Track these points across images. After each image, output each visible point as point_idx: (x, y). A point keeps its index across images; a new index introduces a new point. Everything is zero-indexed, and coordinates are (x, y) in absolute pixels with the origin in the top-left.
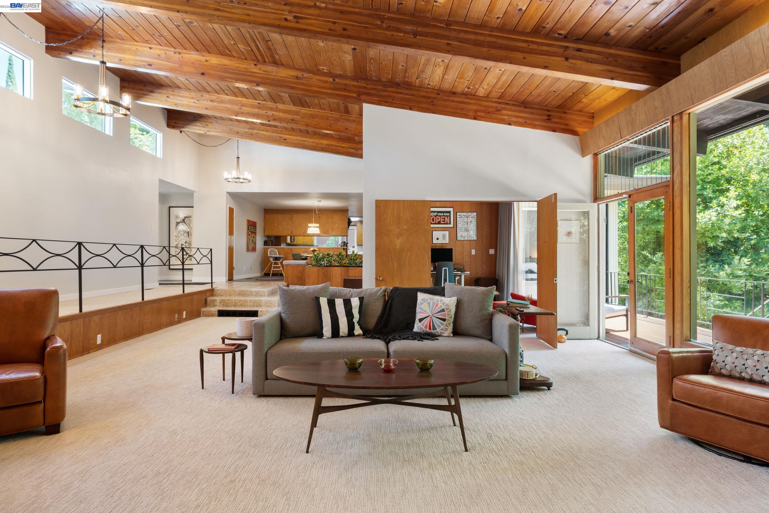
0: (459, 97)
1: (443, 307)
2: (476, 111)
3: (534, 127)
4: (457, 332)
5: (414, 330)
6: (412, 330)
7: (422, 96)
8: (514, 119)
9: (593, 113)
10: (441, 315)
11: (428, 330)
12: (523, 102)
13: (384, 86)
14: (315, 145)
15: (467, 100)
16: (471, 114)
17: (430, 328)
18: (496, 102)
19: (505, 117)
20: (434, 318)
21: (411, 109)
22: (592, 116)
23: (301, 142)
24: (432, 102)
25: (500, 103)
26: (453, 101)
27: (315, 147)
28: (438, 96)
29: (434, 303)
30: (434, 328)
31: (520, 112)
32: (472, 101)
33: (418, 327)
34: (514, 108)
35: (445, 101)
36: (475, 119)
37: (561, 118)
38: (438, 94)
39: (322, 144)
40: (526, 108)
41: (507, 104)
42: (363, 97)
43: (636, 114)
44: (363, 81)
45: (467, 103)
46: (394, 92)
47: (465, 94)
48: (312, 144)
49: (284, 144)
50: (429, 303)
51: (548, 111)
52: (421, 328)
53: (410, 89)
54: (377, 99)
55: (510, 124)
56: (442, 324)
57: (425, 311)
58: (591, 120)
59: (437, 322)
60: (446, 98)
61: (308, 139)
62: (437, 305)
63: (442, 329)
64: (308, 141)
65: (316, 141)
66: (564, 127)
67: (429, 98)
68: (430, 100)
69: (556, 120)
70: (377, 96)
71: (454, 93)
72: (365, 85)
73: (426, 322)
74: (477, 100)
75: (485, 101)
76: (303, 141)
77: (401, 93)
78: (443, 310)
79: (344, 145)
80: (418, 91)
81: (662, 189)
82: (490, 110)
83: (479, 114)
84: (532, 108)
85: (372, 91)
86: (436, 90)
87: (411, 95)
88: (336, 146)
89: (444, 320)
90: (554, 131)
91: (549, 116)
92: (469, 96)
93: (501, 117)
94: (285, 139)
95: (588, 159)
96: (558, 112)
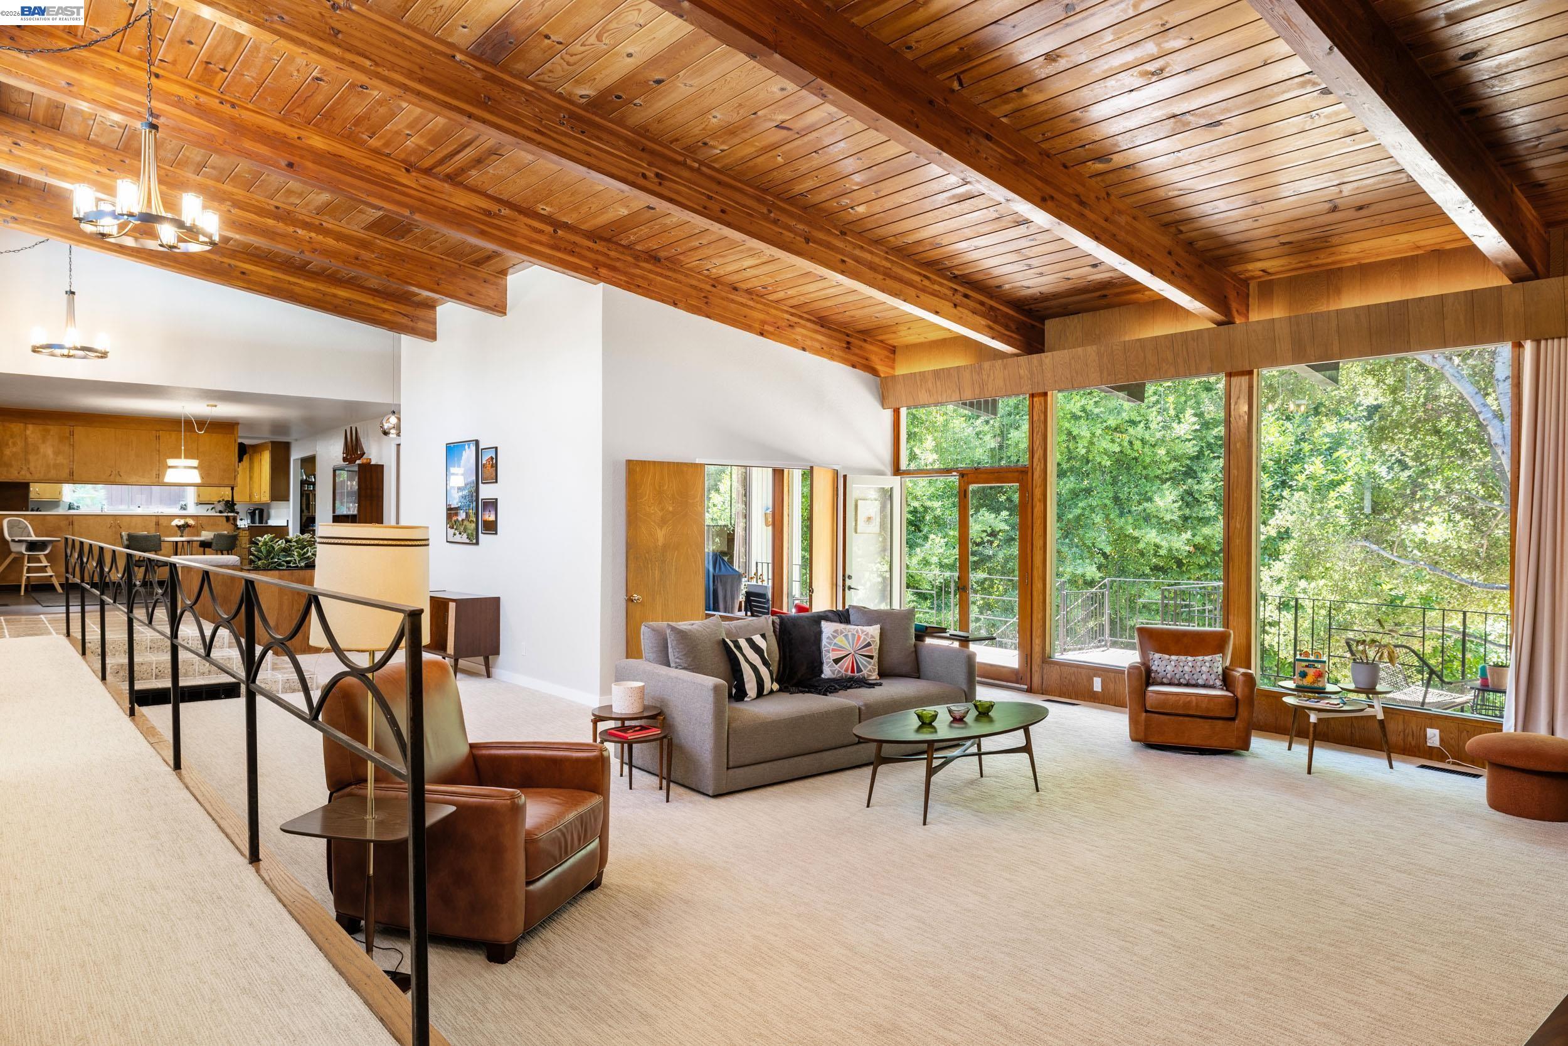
0: (741, 296)
1: (869, 640)
2: (764, 322)
3: (832, 357)
4: (883, 674)
5: (823, 676)
6: (820, 676)
7: (692, 286)
8: (809, 343)
9: (894, 347)
10: (867, 651)
11: (849, 673)
12: (819, 318)
13: (637, 258)
14: (318, 296)
15: (751, 303)
16: (757, 325)
17: (853, 671)
18: (787, 312)
19: (798, 338)
20: (857, 656)
21: (675, 304)
22: (893, 350)
23: (286, 286)
24: (705, 297)
25: (792, 314)
26: (733, 301)
27: (318, 300)
28: (713, 289)
29: (853, 634)
30: (859, 670)
31: (816, 332)
32: (759, 306)
33: (828, 672)
34: (809, 324)
35: (723, 299)
36: (762, 334)
37: (861, 348)
38: (714, 286)
39: (335, 296)
40: (822, 326)
41: (801, 317)
42: (603, 271)
43: (989, 376)
44: (603, 243)
45: (751, 308)
46: (650, 271)
47: (749, 292)
48: (312, 294)
49: (241, 284)
50: (846, 636)
51: (848, 335)
52: (839, 672)
53: (674, 271)
54: (625, 279)
55: (804, 349)
56: (869, 663)
57: (841, 647)
58: (892, 356)
59: (862, 661)
60: (724, 294)
61: (300, 281)
62: (859, 637)
63: (870, 671)
64: (300, 286)
65: (321, 288)
66: (864, 362)
67: (701, 290)
68: (703, 295)
69: (857, 351)
70: (625, 274)
71: (735, 289)
72: (605, 250)
73: (846, 662)
74: (765, 304)
75: (775, 308)
76: (289, 283)
77: (661, 275)
78: (869, 645)
79: (385, 306)
80: (686, 276)
81: (1016, 474)
82: (780, 323)
83: (766, 327)
84: (829, 328)
85: (618, 264)
86: (712, 279)
87: (676, 281)
88: (369, 305)
89: (871, 657)
90: (854, 366)
91: (848, 343)
92: (754, 297)
93: (794, 336)
95: (888, 414)
96: (860, 339)
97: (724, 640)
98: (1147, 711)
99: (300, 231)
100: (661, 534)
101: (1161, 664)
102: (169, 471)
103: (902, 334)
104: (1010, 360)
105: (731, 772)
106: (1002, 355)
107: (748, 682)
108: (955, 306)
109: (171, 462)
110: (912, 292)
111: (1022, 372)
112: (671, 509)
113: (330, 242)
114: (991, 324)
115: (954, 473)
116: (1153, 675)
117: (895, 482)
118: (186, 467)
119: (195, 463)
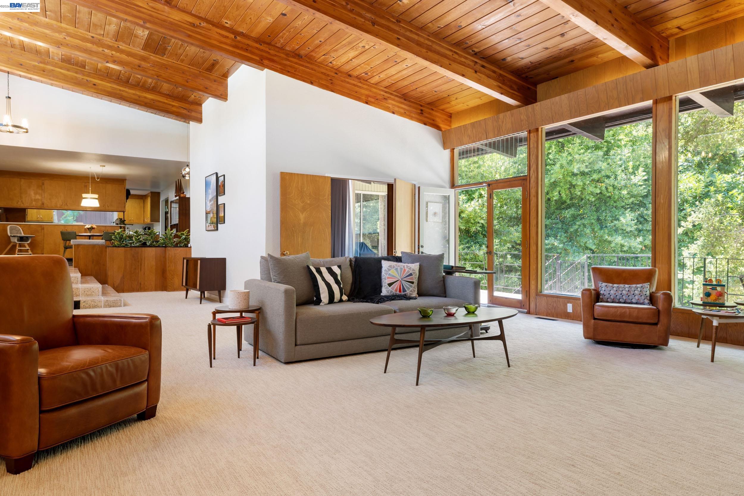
0: (353, 80)
1: (411, 272)
2: (368, 96)
3: (411, 118)
4: (421, 294)
5: (382, 294)
6: (380, 294)
7: (322, 73)
8: (396, 109)
9: (451, 114)
10: (409, 279)
11: (398, 292)
12: (403, 95)
13: (287, 55)
14: (137, 98)
15: (360, 84)
16: (363, 98)
17: (400, 291)
18: (383, 91)
19: (390, 106)
20: (403, 281)
21: (312, 83)
22: (450, 116)
23: (118, 92)
24: (331, 80)
25: (386, 92)
26: (348, 83)
27: (136, 100)
28: (336, 75)
29: (401, 269)
30: (404, 291)
31: (401, 103)
32: (365, 86)
33: (385, 291)
34: (396, 98)
35: (342, 81)
36: (367, 103)
37: (430, 113)
38: (337, 74)
39: (145, 98)
40: (405, 100)
41: (391, 94)
42: (266, 62)
44: (265, 45)
45: (360, 87)
46: (296, 63)
47: (358, 78)
48: (134, 97)
50: (396, 269)
51: (421, 106)
52: (391, 291)
53: (311, 63)
54: (280, 67)
55: (393, 113)
56: (411, 286)
57: (393, 276)
58: (449, 119)
59: (406, 285)
60: (343, 78)
62: (405, 270)
63: (411, 291)
64: (126, 92)
65: (138, 93)
66: (432, 122)
67: (328, 75)
68: (329, 78)
69: (427, 115)
70: (280, 64)
71: (350, 76)
72: (267, 50)
73: (396, 286)
74: (368, 85)
75: (375, 88)
77: (303, 66)
78: (411, 275)
79: (174, 104)
80: (319, 67)
81: (520, 181)
82: (378, 97)
83: (370, 99)
84: (410, 101)
85: (275, 58)
86: (335, 69)
87: (312, 69)
89: (412, 283)
90: (425, 124)
91: (422, 110)
92: (362, 81)
93: (387, 105)
94: (94, 85)
95: (447, 152)
96: (428, 108)
97: (308, 267)
98: (595, 319)
99: (106, 50)
100: (302, 217)
101: (606, 289)
102: (84, 200)
103: (453, 103)
104: (515, 111)
105: (298, 347)
106: (509, 107)
107: (323, 293)
108: (476, 72)
109: (84, 195)
110: (446, 61)
111: (522, 117)
112: (309, 202)
113: (124, 57)
114: (500, 85)
115: (484, 184)
116: (601, 297)
117: (451, 193)
118: (91, 198)
119: (96, 196)
